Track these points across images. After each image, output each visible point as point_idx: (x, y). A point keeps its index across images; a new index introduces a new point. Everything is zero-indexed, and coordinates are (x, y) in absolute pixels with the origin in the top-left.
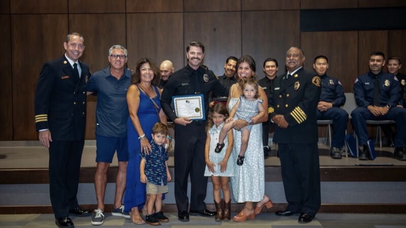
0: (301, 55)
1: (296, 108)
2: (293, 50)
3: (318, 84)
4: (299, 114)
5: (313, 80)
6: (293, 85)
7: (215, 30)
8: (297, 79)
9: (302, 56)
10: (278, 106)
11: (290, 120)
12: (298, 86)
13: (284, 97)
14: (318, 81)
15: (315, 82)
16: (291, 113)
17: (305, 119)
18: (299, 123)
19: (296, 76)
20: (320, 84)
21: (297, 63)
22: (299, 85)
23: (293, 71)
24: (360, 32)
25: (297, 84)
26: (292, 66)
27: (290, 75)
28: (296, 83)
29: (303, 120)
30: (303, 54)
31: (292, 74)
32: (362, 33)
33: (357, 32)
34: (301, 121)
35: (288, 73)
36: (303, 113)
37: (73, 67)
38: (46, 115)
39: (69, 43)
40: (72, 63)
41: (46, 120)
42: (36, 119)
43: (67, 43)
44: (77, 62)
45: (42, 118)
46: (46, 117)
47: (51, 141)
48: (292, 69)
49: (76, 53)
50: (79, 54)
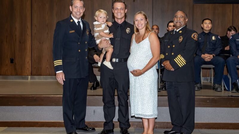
0: (185, 17)
1: (178, 56)
2: (180, 14)
3: (196, 39)
5: (192, 36)
6: (178, 38)
8: (181, 34)
10: (167, 54)
11: (174, 64)
12: (181, 39)
13: (171, 47)
14: (196, 36)
15: (194, 37)
17: (185, 64)
18: (181, 67)
19: (181, 32)
20: (198, 39)
21: (182, 23)
22: (182, 38)
23: (179, 29)
24: (234, 5)
25: (181, 38)
26: (178, 25)
27: (176, 31)
28: (180, 37)
29: (184, 65)
30: (187, 17)
31: (177, 31)
32: (235, 5)
33: (232, 5)
34: (182, 66)
35: (175, 30)
37: (77, 24)
38: (61, 61)
39: (73, 6)
40: (76, 21)
41: (62, 64)
42: (55, 64)
43: (72, 6)
44: (80, 20)
45: (59, 63)
46: (61, 62)
47: (64, 80)
48: (178, 27)
49: (78, 14)
50: (80, 14)
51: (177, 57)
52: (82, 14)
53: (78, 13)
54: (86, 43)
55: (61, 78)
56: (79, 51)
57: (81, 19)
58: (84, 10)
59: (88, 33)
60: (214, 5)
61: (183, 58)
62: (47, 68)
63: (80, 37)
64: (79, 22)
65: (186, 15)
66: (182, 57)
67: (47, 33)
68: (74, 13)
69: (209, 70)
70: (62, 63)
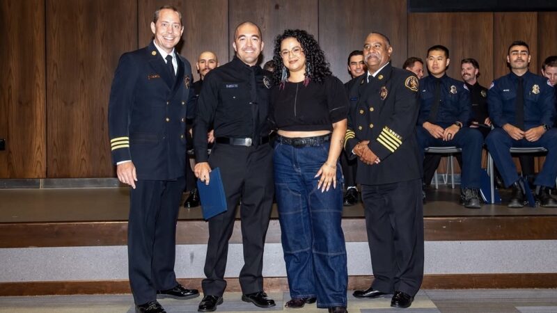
0: (385, 45)
1: (384, 130)
3: (414, 88)
4: (390, 139)
5: (407, 82)
6: (378, 91)
8: (384, 82)
9: (388, 45)
10: (360, 128)
11: (378, 149)
12: (384, 93)
13: (367, 111)
14: (414, 83)
15: (410, 85)
16: (378, 139)
17: (401, 143)
18: (393, 151)
19: (381, 77)
22: (387, 92)
23: (376, 71)
24: (496, 13)
25: (384, 91)
26: (372, 62)
27: (371, 77)
28: (383, 88)
29: (398, 146)
30: (389, 43)
31: (374, 75)
32: (500, 14)
33: (492, 13)
34: (396, 148)
37: (166, 61)
38: (127, 138)
39: (158, 22)
40: (164, 54)
41: (128, 146)
42: (112, 145)
43: (155, 23)
44: (172, 54)
45: (121, 142)
46: (128, 142)
49: (169, 38)
50: (174, 38)
51: (383, 133)
53: (170, 36)
56: (168, 119)
57: (175, 52)
58: (182, 32)
59: (187, 83)
60: (452, 14)
63: (170, 87)
64: (169, 58)
66: (391, 131)
68: (160, 37)
70: (130, 144)
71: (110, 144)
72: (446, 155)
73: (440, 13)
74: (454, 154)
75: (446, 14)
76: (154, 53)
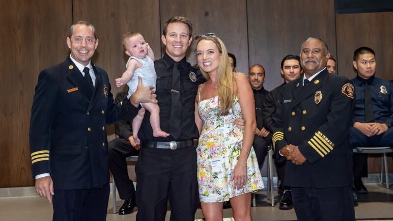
0: (324, 51)
1: (316, 134)
3: (350, 95)
4: (321, 143)
5: (344, 89)
6: (313, 95)
7: (207, 14)
8: (319, 87)
9: (326, 51)
10: (290, 129)
11: (308, 152)
12: (319, 97)
13: (299, 114)
14: (350, 90)
15: (347, 93)
16: (309, 142)
17: (332, 149)
18: (323, 156)
19: (317, 82)
20: (354, 95)
21: (318, 63)
22: (321, 96)
23: (312, 75)
25: (318, 95)
26: (310, 67)
27: (307, 81)
28: (317, 92)
29: (329, 151)
30: (328, 49)
31: (310, 79)
34: (326, 153)
35: (305, 78)
36: (326, 140)
37: (83, 74)
38: (48, 152)
39: (72, 37)
40: (81, 67)
41: (48, 159)
42: (33, 158)
43: (70, 38)
44: (89, 66)
45: (41, 156)
46: (48, 155)
47: (53, 194)
48: (311, 72)
49: (84, 52)
50: (89, 51)
51: (315, 137)
52: (91, 53)
53: (84, 49)
54: (103, 112)
55: (47, 189)
56: (89, 129)
57: (92, 64)
59: (106, 93)
60: (380, 14)
61: (327, 139)
62: (23, 168)
63: (90, 100)
64: (86, 70)
65: (326, 46)
66: (324, 137)
67: (21, 93)
68: (75, 52)
69: (379, 158)
70: (50, 157)
71: (31, 157)
72: (380, 155)
73: (368, 14)
74: (388, 155)
75: (374, 14)
76: (71, 67)
